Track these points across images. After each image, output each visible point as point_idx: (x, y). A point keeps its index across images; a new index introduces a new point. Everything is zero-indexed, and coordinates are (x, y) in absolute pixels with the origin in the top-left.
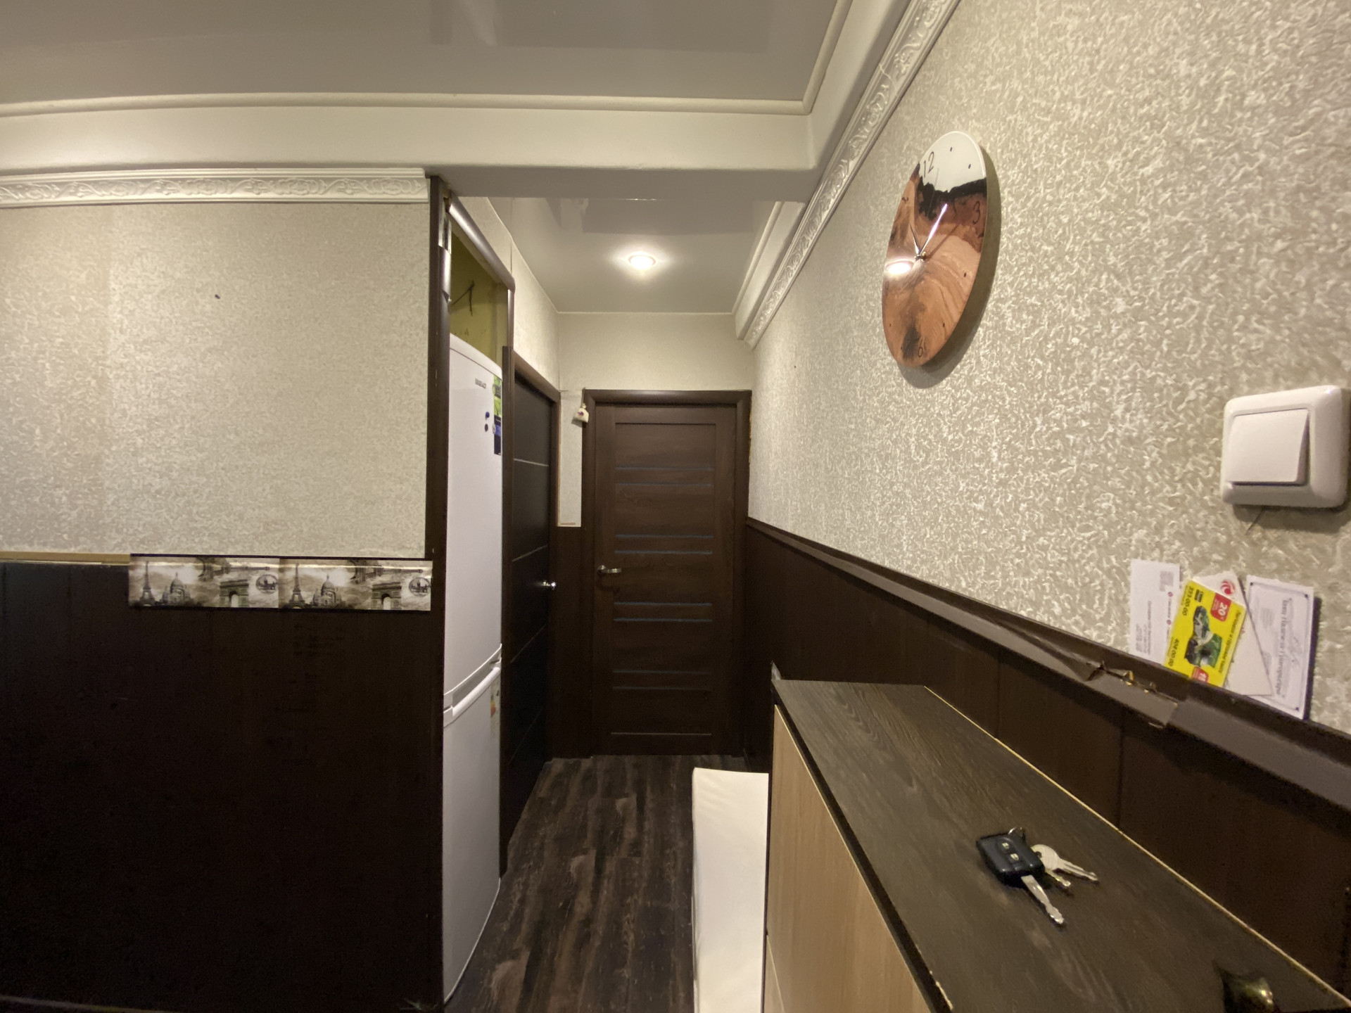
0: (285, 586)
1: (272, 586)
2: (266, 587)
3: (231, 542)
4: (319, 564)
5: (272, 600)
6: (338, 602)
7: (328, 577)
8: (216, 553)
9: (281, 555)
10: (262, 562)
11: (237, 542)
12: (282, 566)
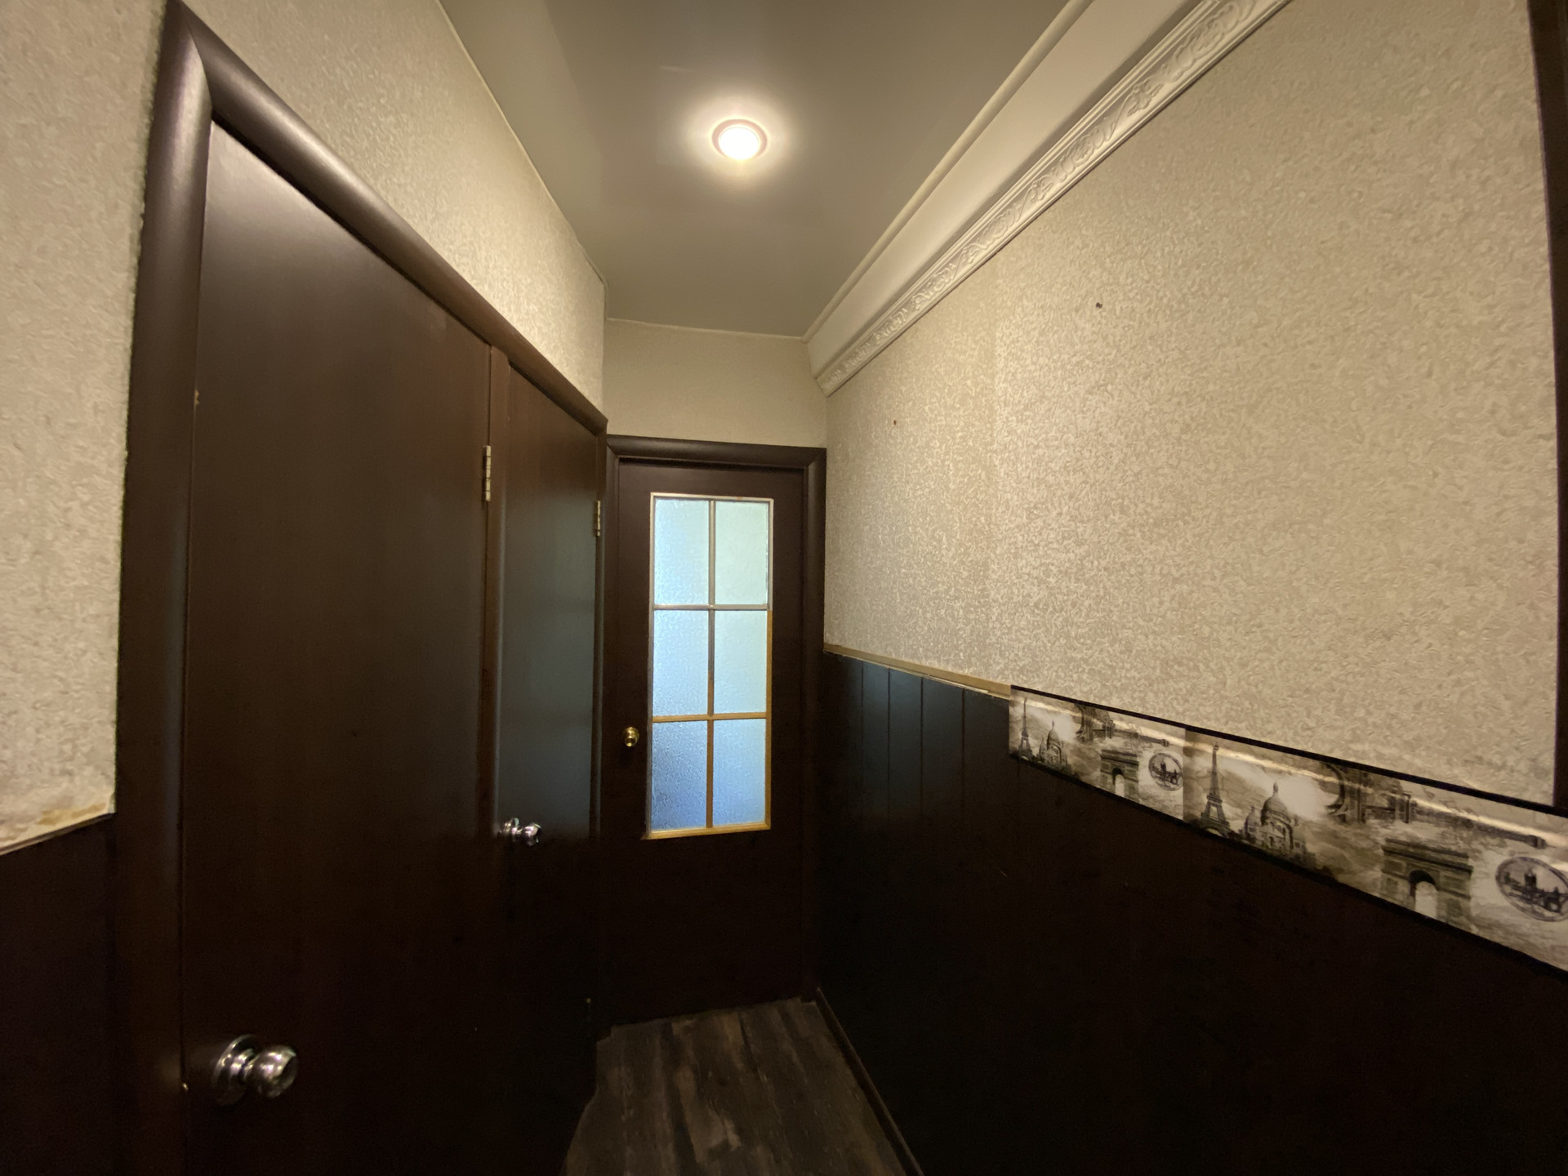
0: (1195, 785)
1: (1174, 776)
2: (1164, 775)
3: (1115, 687)
4: (1256, 756)
5: (1172, 801)
6: (1296, 850)
7: (1275, 789)
8: (1097, 702)
9: (1187, 722)
10: (1157, 729)
11: (1124, 688)
12: (1189, 744)
